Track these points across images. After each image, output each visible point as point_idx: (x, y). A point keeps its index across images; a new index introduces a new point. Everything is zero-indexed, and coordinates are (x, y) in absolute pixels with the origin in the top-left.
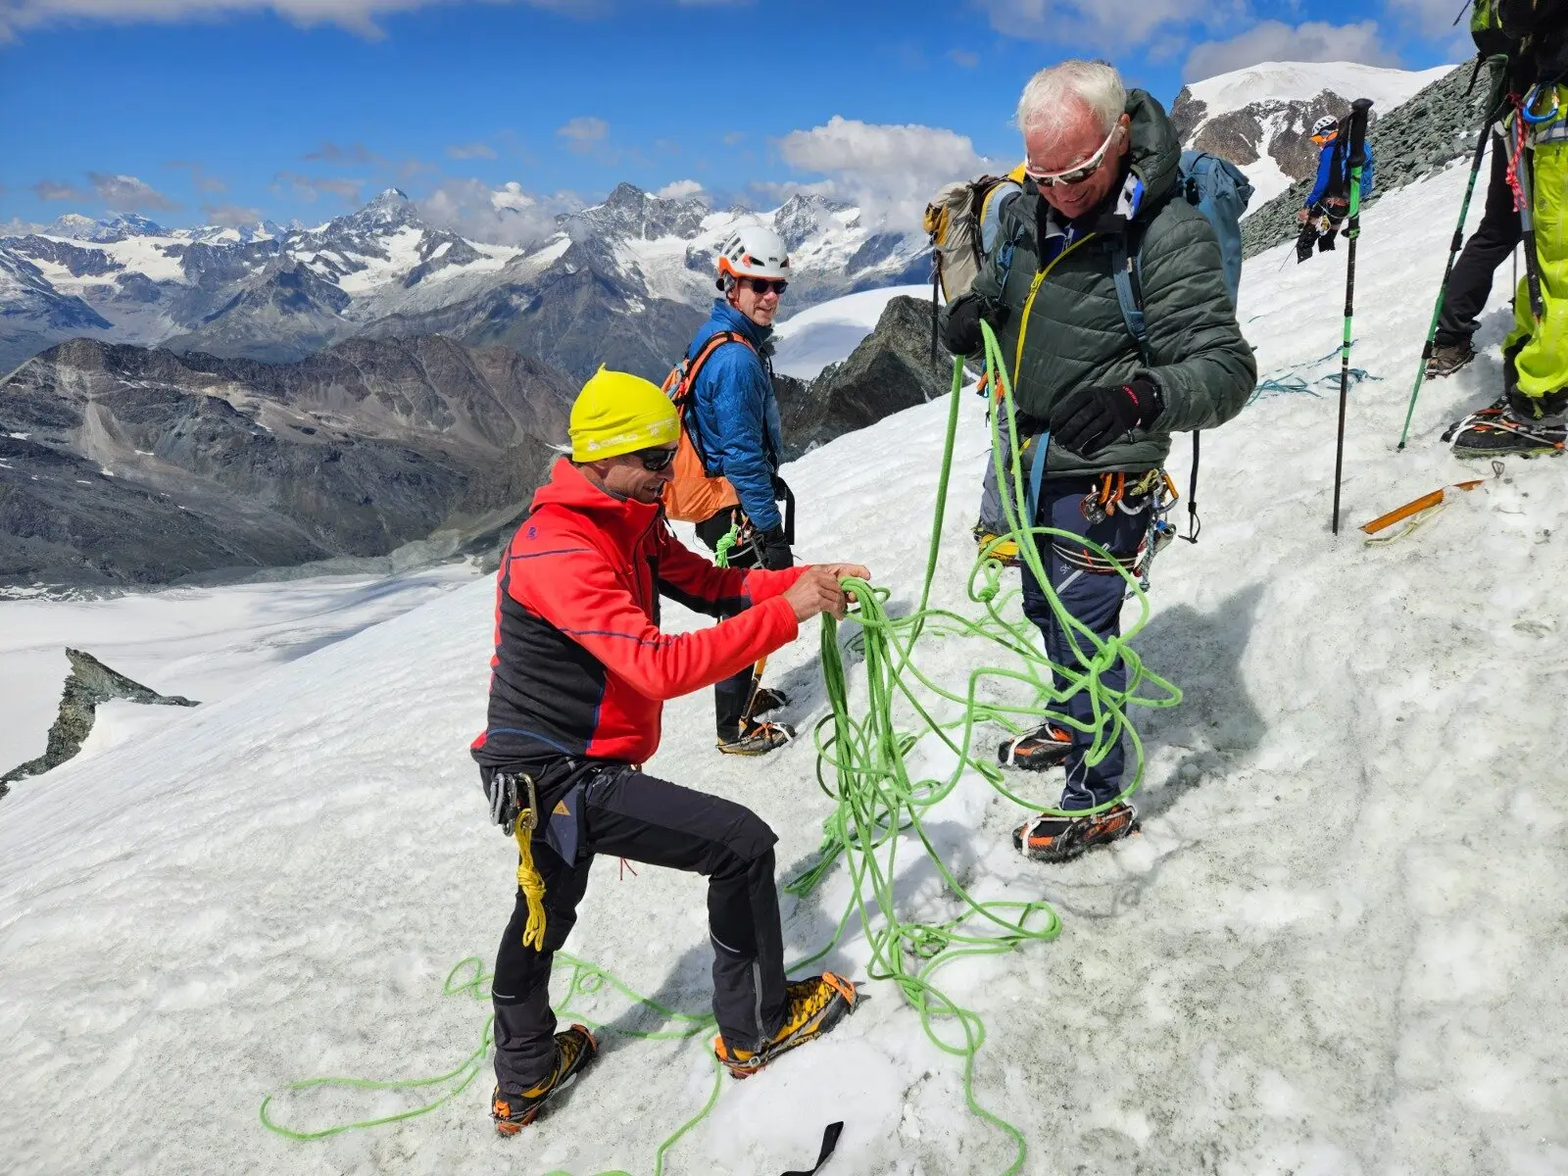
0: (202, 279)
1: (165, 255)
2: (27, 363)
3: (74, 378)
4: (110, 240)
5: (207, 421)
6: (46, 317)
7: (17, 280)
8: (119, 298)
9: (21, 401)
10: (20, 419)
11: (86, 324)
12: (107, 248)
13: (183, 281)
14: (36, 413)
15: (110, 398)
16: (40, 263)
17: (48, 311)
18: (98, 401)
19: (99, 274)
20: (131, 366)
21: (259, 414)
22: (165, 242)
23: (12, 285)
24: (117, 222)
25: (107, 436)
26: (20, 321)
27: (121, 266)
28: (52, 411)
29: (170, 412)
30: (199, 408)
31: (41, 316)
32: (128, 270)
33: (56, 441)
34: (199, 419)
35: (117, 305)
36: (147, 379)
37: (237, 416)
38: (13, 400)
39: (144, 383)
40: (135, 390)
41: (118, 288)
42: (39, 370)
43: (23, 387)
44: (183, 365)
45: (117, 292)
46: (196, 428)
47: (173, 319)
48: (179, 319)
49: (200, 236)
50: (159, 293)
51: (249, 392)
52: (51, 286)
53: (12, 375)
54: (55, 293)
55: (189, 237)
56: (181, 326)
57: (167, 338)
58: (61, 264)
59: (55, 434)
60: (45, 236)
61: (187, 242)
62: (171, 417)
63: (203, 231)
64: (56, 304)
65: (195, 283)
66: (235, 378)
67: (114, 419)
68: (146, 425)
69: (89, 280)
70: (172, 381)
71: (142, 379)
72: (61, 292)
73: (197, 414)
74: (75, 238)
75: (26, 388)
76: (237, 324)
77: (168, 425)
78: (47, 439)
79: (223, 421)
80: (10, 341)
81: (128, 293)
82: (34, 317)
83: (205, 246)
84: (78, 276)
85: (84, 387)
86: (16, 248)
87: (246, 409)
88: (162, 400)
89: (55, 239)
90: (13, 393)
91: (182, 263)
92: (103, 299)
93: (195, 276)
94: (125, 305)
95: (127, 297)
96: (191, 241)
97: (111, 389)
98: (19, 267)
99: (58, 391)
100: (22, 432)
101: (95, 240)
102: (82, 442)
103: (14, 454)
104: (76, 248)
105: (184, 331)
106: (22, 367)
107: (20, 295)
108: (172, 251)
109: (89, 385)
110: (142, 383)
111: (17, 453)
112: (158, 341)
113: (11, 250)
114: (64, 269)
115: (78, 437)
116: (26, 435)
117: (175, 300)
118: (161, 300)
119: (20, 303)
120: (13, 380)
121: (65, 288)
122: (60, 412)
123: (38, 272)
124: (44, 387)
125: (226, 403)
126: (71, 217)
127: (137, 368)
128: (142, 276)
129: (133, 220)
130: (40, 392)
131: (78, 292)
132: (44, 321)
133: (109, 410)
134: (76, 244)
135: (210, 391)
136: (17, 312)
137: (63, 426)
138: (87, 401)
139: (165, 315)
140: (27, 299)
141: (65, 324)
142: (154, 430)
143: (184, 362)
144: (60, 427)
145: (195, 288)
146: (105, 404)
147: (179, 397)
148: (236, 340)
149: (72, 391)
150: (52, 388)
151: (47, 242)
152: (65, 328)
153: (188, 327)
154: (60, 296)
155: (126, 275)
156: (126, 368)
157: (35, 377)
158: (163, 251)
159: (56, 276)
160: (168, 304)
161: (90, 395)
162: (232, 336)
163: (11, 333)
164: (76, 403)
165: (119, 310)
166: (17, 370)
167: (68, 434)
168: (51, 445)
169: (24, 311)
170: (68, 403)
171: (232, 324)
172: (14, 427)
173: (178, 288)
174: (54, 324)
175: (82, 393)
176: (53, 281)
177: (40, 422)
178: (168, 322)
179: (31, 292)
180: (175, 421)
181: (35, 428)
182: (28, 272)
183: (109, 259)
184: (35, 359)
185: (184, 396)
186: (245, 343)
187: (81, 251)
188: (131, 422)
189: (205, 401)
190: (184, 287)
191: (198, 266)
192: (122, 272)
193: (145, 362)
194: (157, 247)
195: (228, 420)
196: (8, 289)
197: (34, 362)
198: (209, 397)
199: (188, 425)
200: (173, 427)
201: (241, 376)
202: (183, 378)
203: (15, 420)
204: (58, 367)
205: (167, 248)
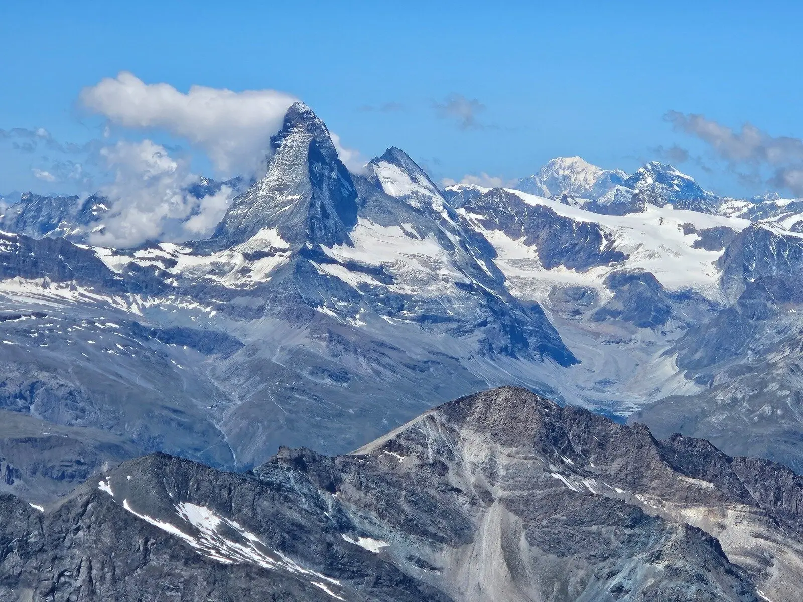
0: (748, 293)
1: (697, 245)
2: (418, 420)
3: (483, 456)
4: (618, 208)
5: (673, 572)
6: (480, 334)
7: (454, 264)
8: (601, 316)
9: (391, 484)
10: (381, 515)
11: (536, 354)
12: (607, 223)
13: (712, 295)
14: (406, 508)
15: (527, 502)
16: (497, 238)
17: (484, 323)
18: (508, 503)
19: (582, 267)
20: (578, 449)
21: (767, 576)
22: (704, 221)
23: (443, 272)
24: (637, 177)
25: (504, 571)
26: (437, 336)
27: (620, 257)
28: (431, 508)
29: (615, 543)
30: (666, 545)
31: (472, 331)
32: (631, 266)
33: (421, 564)
34: (661, 566)
35: (593, 326)
36: (596, 477)
37: (729, 572)
38: (382, 479)
39: (590, 484)
40: (571, 493)
41: (606, 295)
42: (432, 433)
43: (401, 459)
44: (663, 457)
45: (603, 302)
46: (651, 582)
47: (680, 364)
48: (687, 366)
49: (765, 215)
50: (668, 311)
51: (762, 529)
52: (503, 278)
53: (392, 436)
54: (505, 292)
55: (744, 216)
56: (687, 377)
57: (659, 397)
58: (528, 243)
59: (425, 551)
60: (518, 193)
61: (739, 224)
62: (614, 554)
63: (774, 207)
64: (499, 313)
65: (733, 301)
66: (744, 497)
67: (523, 543)
68: (571, 560)
69: (564, 275)
70: (636, 485)
71: (588, 475)
72: (514, 293)
73: (658, 557)
74: (564, 200)
75: (406, 462)
76: (782, 387)
77: (604, 567)
78: (410, 558)
79: (701, 579)
80: (413, 368)
81: (619, 306)
82: (460, 331)
83: (768, 234)
84: (548, 267)
85: (492, 475)
86: (469, 210)
87: (748, 561)
88: (610, 519)
89: (532, 200)
90: (383, 467)
91: (720, 263)
92: (577, 312)
93: (737, 288)
94: (609, 328)
95: (615, 314)
96: (746, 223)
97: (535, 486)
98: (463, 243)
99: (452, 478)
100: (377, 539)
101: (593, 207)
102: (462, 572)
103: (354, 575)
104: (560, 218)
105: (690, 388)
106: (410, 425)
107: (451, 291)
108: (709, 240)
109: (502, 473)
110: (587, 483)
111: (357, 575)
112: (643, 400)
113: (462, 211)
114: (531, 253)
115: (458, 562)
116: (382, 544)
117: (692, 329)
118: (669, 325)
119: (446, 305)
120: (390, 445)
121: (524, 286)
122: (445, 515)
123: (489, 252)
124: (433, 465)
125: (714, 544)
126: (568, 161)
127: (586, 453)
128: (649, 278)
129: (662, 177)
130: (426, 472)
131: (540, 296)
132: (473, 341)
133: (521, 523)
134: (561, 210)
135: (694, 515)
136: (435, 320)
137: (441, 540)
138: (492, 501)
139: (667, 353)
140: (459, 299)
141: (504, 350)
142: (581, 573)
143: (665, 453)
144: (436, 540)
145: (731, 311)
146: (516, 512)
147: (639, 518)
148: (771, 420)
149: (473, 479)
150: (445, 468)
151: (518, 201)
152: (502, 357)
153: (699, 381)
154: (511, 299)
155: (624, 274)
156: (568, 450)
157: (424, 445)
158: (694, 237)
159: (515, 263)
160: (678, 334)
161: (498, 492)
162: (767, 409)
163: (417, 355)
164: (473, 503)
165: (596, 335)
166: (402, 429)
167: (444, 556)
168: (413, 571)
169: (449, 320)
170: (461, 499)
171: (773, 387)
172: (368, 527)
173: (703, 307)
174: (487, 349)
175: (487, 484)
176: (508, 271)
177: (409, 526)
178: (669, 367)
179: (469, 288)
180: (619, 562)
181: (398, 536)
182: (474, 251)
183: (605, 242)
184: (435, 414)
185: (648, 517)
186: (785, 424)
187: (566, 223)
188: (549, 551)
189: (681, 533)
190: (713, 306)
191: (746, 270)
192: (619, 268)
193: (601, 446)
194: (688, 229)
195: (709, 576)
196: (434, 278)
197: (432, 418)
198: (688, 528)
199: (639, 575)
200: (612, 574)
201: (756, 496)
202: (655, 483)
203: (373, 515)
204: (464, 433)
205: (705, 233)
